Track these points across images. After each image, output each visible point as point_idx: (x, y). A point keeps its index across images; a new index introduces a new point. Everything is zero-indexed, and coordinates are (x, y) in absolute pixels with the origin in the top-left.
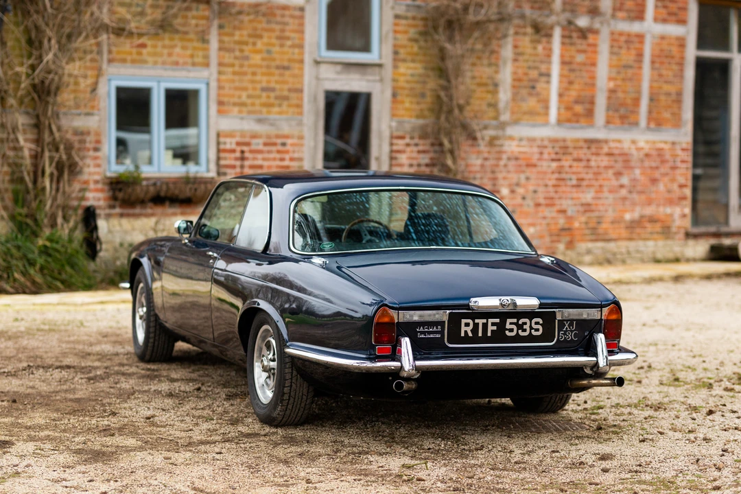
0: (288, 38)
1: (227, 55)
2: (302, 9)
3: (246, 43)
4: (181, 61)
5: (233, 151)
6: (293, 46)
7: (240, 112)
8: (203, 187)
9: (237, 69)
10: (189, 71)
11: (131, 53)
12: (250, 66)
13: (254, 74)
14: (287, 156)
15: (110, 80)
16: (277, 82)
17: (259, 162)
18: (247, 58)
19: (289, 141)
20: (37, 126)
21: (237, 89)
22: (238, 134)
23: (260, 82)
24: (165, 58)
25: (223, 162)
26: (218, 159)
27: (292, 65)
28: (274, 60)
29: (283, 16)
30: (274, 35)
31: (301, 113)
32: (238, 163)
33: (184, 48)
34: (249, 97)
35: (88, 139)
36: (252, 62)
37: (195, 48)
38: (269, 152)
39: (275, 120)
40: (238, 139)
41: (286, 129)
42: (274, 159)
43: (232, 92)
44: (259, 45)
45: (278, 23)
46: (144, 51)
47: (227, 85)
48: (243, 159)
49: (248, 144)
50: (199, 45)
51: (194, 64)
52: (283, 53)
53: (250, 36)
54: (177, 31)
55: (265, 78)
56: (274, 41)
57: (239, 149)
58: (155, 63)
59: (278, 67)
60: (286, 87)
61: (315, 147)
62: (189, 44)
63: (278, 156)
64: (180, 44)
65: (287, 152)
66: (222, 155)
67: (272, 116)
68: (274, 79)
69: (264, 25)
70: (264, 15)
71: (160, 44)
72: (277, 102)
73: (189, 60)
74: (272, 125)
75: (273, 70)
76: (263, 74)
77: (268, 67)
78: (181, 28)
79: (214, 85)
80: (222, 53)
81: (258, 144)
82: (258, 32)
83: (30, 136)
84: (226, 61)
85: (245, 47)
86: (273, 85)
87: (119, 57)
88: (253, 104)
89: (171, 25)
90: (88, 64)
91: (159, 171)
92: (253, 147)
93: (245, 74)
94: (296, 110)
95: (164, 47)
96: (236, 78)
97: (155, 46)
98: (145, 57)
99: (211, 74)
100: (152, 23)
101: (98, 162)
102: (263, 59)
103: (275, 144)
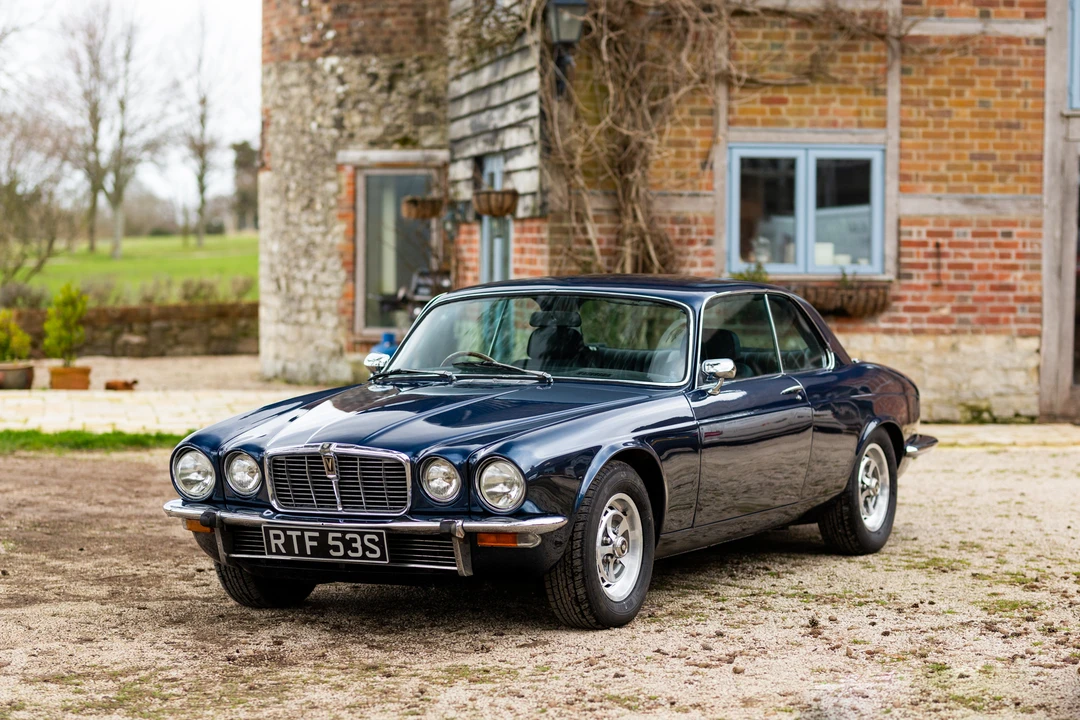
0: (1018, 84)
1: (914, 110)
2: (1041, 42)
3: (947, 93)
4: (840, 120)
5: (924, 244)
6: (1025, 95)
7: (936, 189)
8: (862, 294)
9: (931, 129)
10: (853, 134)
11: (762, 112)
12: (951, 125)
13: (959, 135)
14: (1013, 252)
15: (730, 148)
16: (997, 146)
17: (968, 260)
18: (949, 113)
19: (1016, 230)
20: (617, 212)
21: (929, 157)
22: (931, 220)
23: (970, 146)
24: (816, 117)
25: (905, 260)
26: (900, 255)
27: (1022, 121)
28: (994, 115)
29: (1008, 52)
30: (992, 79)
31: (1040, 191)
32: (931, 261)
33: (844, 102)
34: (950, 168)
35: (694, 229)
36: (955, 119)
37: (861, 102)
38: (981, 245)
39: (995, 200)
40: (931, 228)
41: (1012, 212)
42: (992, 256)
43: (922, 162)
44: (968, 94)
45: (997, 63)
46: (783, 108)
47: (914, 153)
48: (938, 255)
49: (948, 234)
50: (872, 97)
51: (860, 125)
52: (1011, 105)
53: (952, 82)
54: (835, 81)
55: (976, 142)
56: (992, 88)
57: (931, 241)
58: (801, 124)
59: (999, 125)
60: (1013, 153)
61: (1063, 239)
62: (855, 97)
63: (997, 251)
64: (838, 97)
65: (1014, 245)
66: (904, 249)
67: (988, 195)
68: (991, 142)
69: (977, 67)
70: (976, 52)
71: (807, 98)
72: (997, 175)
73: (855, 119)
74: (988, 207)
75: (992, 130)
76: (974, 136)
77: (982, 125)
78: (840, 77)
79: (893, 151)
80: (906, 108)
81: (964, 234)
82: (968, 77)
83: (607, 225)
84: (914, 118)
85: (945, 99)
86: (991, 150)
87: (743, 117)
88: (957, 179)
89: (823, 71)
90: (698, 127)
91: (806, 272)
92: (955, 239)
93: (945, 135)
94: (1029, 185)
95: (814, 101)
96: (930, 142)
97: (801, 101)
98: (785, 116)
99: (888, 138)
100: (796, 70)
101: (709, 259)
102: (974, 115)
103: (994, 234)
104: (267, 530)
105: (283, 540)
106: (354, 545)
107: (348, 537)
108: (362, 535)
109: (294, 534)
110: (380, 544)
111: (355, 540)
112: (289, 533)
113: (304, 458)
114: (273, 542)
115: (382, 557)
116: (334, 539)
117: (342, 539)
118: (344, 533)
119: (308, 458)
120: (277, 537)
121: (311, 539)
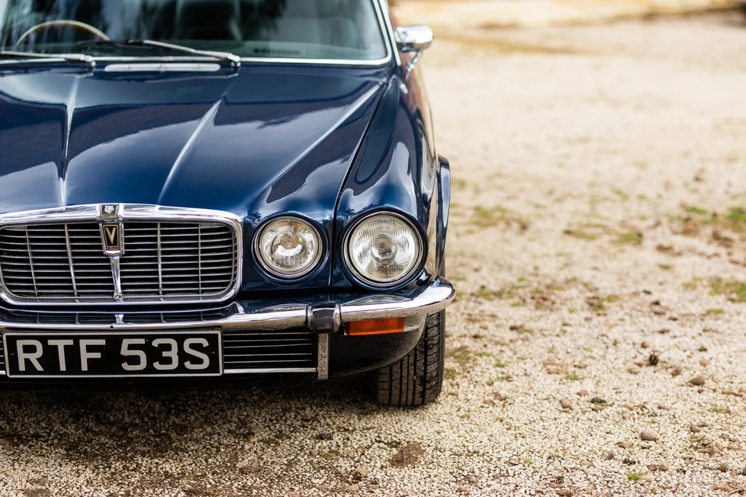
104: (12, 341)
105: (40, 353)
106: (165, 354)
107: (155, 343)
108: (180, 339)
109: (61, 344)
110: (211, 351)
111: (168, 347)
112: (51, 342)
113: (62, 227)
114: (22, 356)
115: (213, 367)
116: (131, 347)
117: (147, 348)
118: (150, 339)
119: (70, 227)
120: (30, 349)
121: (90, 349)
